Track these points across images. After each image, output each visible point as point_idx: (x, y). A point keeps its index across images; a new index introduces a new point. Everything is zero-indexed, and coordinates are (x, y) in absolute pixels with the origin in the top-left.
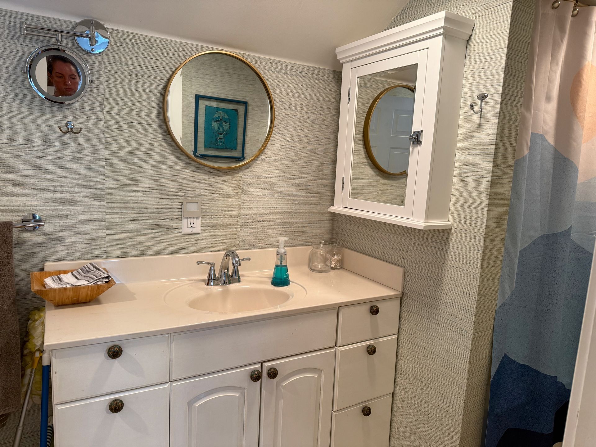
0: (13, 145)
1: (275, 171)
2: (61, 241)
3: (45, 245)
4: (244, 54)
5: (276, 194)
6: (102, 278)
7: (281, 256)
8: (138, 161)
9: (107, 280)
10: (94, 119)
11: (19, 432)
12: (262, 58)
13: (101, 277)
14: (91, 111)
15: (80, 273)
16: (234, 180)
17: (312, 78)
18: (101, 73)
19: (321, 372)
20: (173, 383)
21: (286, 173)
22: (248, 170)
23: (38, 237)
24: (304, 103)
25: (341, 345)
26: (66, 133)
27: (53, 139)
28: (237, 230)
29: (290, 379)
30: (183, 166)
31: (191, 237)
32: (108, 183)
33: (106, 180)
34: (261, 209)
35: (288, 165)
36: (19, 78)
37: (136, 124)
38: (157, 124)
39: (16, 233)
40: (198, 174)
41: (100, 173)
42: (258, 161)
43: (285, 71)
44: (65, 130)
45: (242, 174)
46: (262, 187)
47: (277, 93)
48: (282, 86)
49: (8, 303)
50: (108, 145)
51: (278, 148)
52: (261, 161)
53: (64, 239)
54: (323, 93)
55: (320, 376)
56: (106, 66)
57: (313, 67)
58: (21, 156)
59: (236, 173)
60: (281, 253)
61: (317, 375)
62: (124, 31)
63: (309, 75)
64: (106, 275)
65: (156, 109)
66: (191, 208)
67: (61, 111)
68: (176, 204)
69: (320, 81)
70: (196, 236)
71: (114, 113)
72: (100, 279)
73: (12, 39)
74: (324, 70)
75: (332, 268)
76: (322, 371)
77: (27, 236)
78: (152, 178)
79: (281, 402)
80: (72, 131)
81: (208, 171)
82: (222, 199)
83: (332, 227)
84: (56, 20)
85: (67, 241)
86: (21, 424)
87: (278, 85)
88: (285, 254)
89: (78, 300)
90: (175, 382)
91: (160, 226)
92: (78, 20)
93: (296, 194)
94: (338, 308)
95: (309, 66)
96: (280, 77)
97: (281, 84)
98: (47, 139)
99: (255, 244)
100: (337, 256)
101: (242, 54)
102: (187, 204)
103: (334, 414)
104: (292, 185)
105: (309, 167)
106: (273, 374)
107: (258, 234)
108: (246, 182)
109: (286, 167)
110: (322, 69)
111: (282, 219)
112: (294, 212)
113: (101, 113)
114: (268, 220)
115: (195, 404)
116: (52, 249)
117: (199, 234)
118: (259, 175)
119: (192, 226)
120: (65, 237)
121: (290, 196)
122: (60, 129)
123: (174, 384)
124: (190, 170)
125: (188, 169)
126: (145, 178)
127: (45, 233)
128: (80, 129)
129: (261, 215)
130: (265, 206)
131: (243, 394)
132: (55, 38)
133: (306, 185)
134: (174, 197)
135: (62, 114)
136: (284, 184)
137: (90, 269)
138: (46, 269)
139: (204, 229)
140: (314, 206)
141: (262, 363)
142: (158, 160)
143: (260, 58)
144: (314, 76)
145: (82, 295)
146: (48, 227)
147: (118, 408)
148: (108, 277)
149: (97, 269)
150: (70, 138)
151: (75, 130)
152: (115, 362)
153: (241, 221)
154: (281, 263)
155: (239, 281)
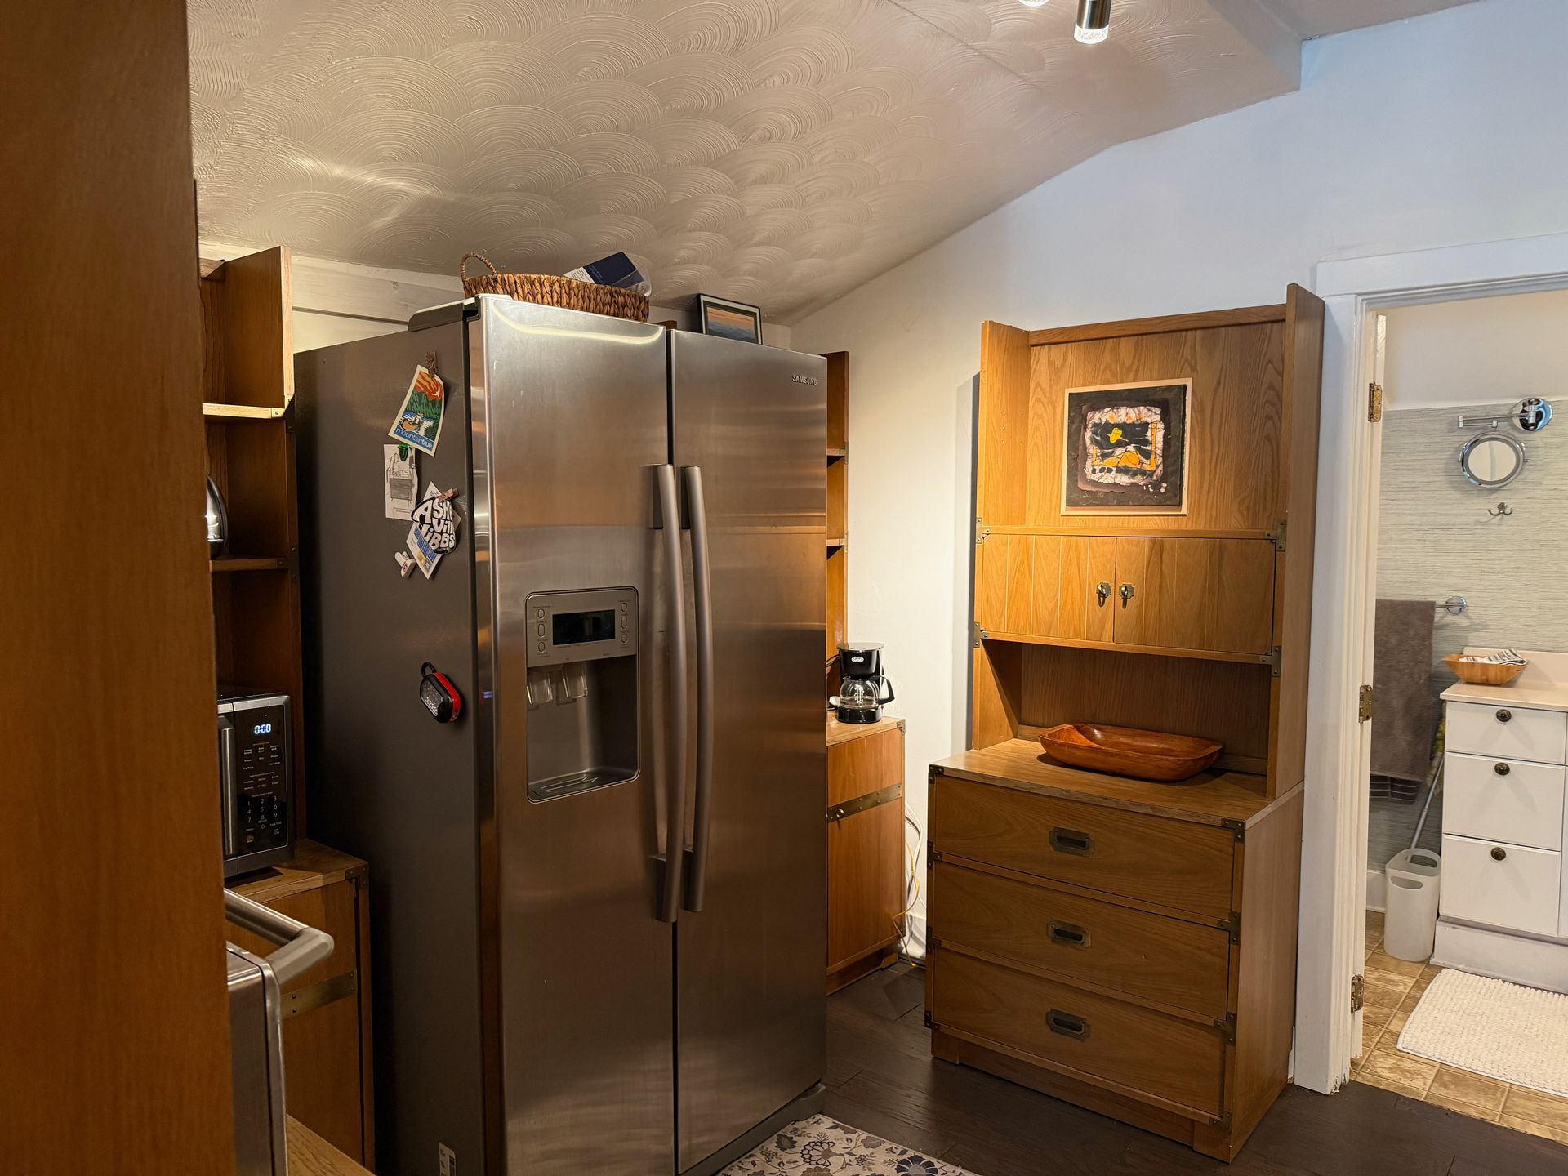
2: (1484, 627)
3: (1468, 629)
6: (1516, 661)
9: (1520, 665)
10: (1529, 498)
11: (1424, 814)
13: (1512, 660)
14: (1528, 490)
15: (1497, 657)
18: (1540, 449)
23: (1460, 620)
26: (1497, 515)
27: (1484, 522)
32: (1543, 566)
36: (1453, 467)
39: (1439, 614)
41: (1534, 556)
44: (1496, 511)
49: (1423, 677)
50: (1545, 525)
53: (1488, 625)
56: (1545, 440)
58: (1450, 540)
64: (1519, 659)
67: (1494, 494)
71: (1555, 489)
77: (1450, 619)
80: (1504, 513)
84: (1494, 406)
85: (1491, 627)
86: (1427, 806)
89: (1487, 680)
92: (1515, 402)
98: (1478, 522)
113: (1539, 490)
116: (1475, 634)
120: (1489, 622)
122: (1490, 512)
127: (1468, 617)
128: (1511, 509)
132: (1490, 424)
135: (1494, 497)
137: (1508, 654)
138: (1465, 653)
145: (1492, 675)
146: (1471, 611)
147: (1502, 770)
148: (1522, 662)
149: (1516, 655)
150: (1501, 519)
151: (1508, 511)
152: (1505, 727)
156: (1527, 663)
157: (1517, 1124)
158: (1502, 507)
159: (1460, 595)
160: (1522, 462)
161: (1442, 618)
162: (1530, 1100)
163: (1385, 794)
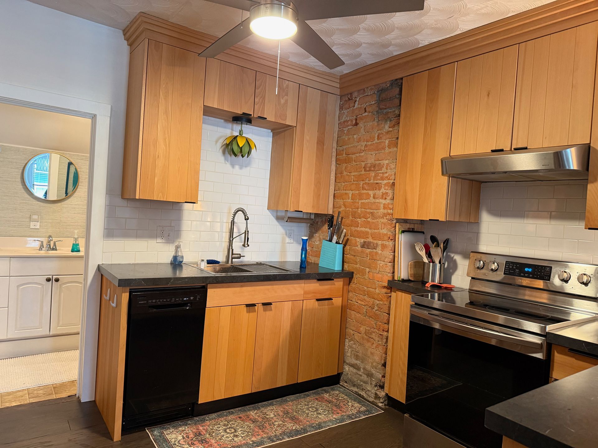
1: (80, 202)
5: (81, 213)
7: (76, 239)
8: (10, 197)
16: (58, 206)
28: (59, 229)
30: (32, 199)
31: (34, 230)
34: (73, 220)
37: (10, 182)
38: (21, 182)
40: (39, 203)
42: (71, 198)
43: (86, 159)
45: (63, 203)
46: (74, 209)
48: (84, 165)
51: (82, 192)
59: (59, 203)
60: (76, 237)
62: (6, 146)
65: (20, 176)
66: (35, 217)
68: (28, 215)
70: (37, 230)
78: (17, 204)
79: (62, 294)
82: (51, 214)
88: (78, 238)
91: (19, 224)
96: (83, 162)
99: (69, 236)
102: (33, 215)
106: (57, 280)
107: (70, 231)
115: (20, 287)
117: (39, 229)
119: (35, 225)
123: (11, 277)
124: (35, 201)
126: (13, 204)
130: (75, 218)
131: (43, 287)
134: (27, 212)
139: (41, 227)
141: (53, 276)
153: (62, 225)
154: (76, 242)
155: (56, 250)
157: (7, 405)
162: (9, 396)
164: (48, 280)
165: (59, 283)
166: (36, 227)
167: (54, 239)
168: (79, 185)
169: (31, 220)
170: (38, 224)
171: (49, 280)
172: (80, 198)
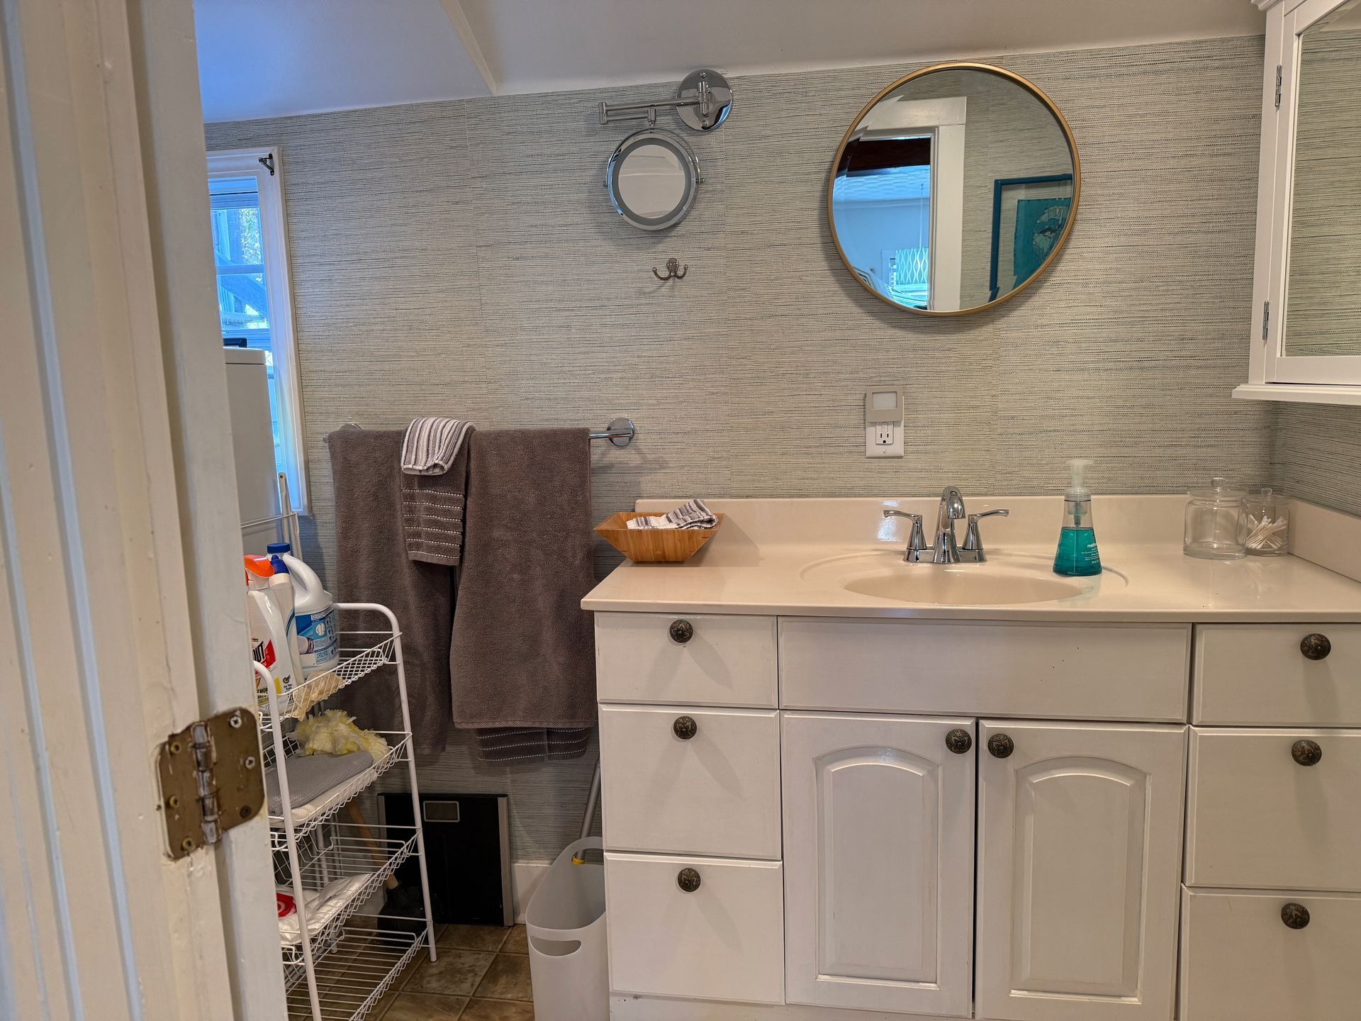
0: (595, 308)
1: (1088, 309)
2: (661, 465)
3: (639, 470)
4: (1002, 58)
5: (1091, 366)
6: (702, 522)
7: (1077, 505)
8: (784, 318)
9: (709, 526)
10: (709, 249)
12: (1048, 55)
13: (698, 520)
14: (705, 236)
15: (677, 516)
16: (981, 338)
17: (1194, 69)
18: (719, 163)
19: (1145, 778)
20: (785, 713)
21: (1122, 312)
22: (1016, 313)
23: (629, 457)
24: (1170, 136)
25: (1201, 722)
26: (666, 279)
27: (650, 293)
28: (988, 451)
29: (1053, 772)
30: (867, 319)
31: (884, 463)
32: (733, 361)
33: (729, 358)
34: (1051, 402)
35: (1123, 294)
37: (780, 248)
38: (818, 240)
40: (899, 333)
41: (721, 346)
42: (1042, 291)
43: (1112, 71)
44: (664, 274)
45: (1002, 323)
46: (1054, 350)
47: (1092, 127)
48: (1104, 107)
49: (580, 556)
50: (732, 293)
51: (1096, 255)
52: (1049, 291)
53: (666, 462)
54: (1228, 99)
55: (1141, 785)
56: (729, 147)
57: (1195, 43)
59: (986, 324)
60: (1076, 496)
61: (1132, 782)
62: (757, 76)
63: (1183, 65)
64: (707, 518)
65: (816, 212)
66: (884, 402)
67: (660, 242)
68: (854, 397)
69: (1218, 73)
70: (894, 463)
71: (743, 232)
72: (696, 522)
73: (591, 136)
74: (1229, 41)
75: (1250, 552)
76: (1148, 777)
77: (615, 455)
78: (810, 348)
79: (1030, 821)
80: (676, 276)
81: (922, 324)
82: (953, 382)
83: (1270, 446)
84: (650, 86)
85: (671, 465)
87: (1093, 107)
88: (1086, 499)
89: (663, 556)
90: (788, 712)
92: (680, 78)
93: (1153, 363)
94: (1194, 626)
95: (1181, 43)
96: (1097, 88)
97: (1102, 103)
98: (642, 292)
99: (1035, 483)
100: (1270, 520)
101: (998, 58)
102: (874, 395)
103: (1188, 893)
104: (1140, 340)
105: (1191, 292)
106: (1002, 748)
107: (1044, 462)
108: (1012, 341)
109: (1120, 299)
110: (1222, 40)
111: (1110, 426)
112: (1145, 407)
113: (721, 235)
114: (1072, 428)
115: (828, 767)
116: (649, 478)
117: (901, 457)
118: (1045, 322)
119: (884, 442)
120: (667, 457)
121: (1131, 368)
122: (656, 274)
123: (787, 715)
124: (883, 325)
125: (877, 324)
126: (796, 349)
127: (639, 451)
128: (685, 269)
129: (1053, 417)
130: (1061, 395)
131: (932, 774)
132: (646, 117)
133: (1183, 339)
134: (849, 383)
135: (661, 247)
136: (1116, 341)
137: (692, 509)
138: (638, 510)
139: (911, 449)
140: (1210, 391)
141: (978, 719)
142: (821, 311)
143: (1042, 56)
144: (1199, 64)
145: (669, 547)
146: (642, 440)
147: (685, 730)
148: (710, 521)
149: (702, 509)
150: (672, 287)
151: (680, 273)
152: (684, 650)
153: (999, 431)
154: (1077, 523)
155: (981, 559)
156: (719, 523)
158: (672, 266)
159: (625, 415)
160: (696, 185)
161: (604, 454)
163: (539, 749)
164: (958, 743)
165: (1011, 762)
166: (890, 451)
167: (973, 504)
168: (1079, 217)
169: (869, 419)
170: (899, 432)
171: (963, 745)
172: (1086, 285)
